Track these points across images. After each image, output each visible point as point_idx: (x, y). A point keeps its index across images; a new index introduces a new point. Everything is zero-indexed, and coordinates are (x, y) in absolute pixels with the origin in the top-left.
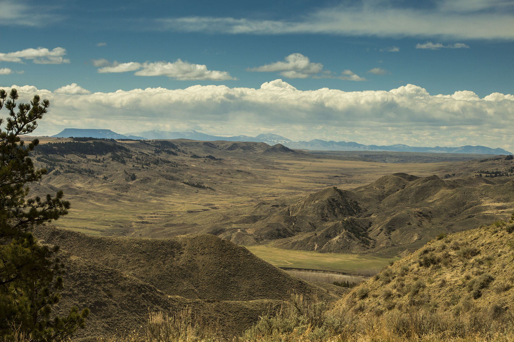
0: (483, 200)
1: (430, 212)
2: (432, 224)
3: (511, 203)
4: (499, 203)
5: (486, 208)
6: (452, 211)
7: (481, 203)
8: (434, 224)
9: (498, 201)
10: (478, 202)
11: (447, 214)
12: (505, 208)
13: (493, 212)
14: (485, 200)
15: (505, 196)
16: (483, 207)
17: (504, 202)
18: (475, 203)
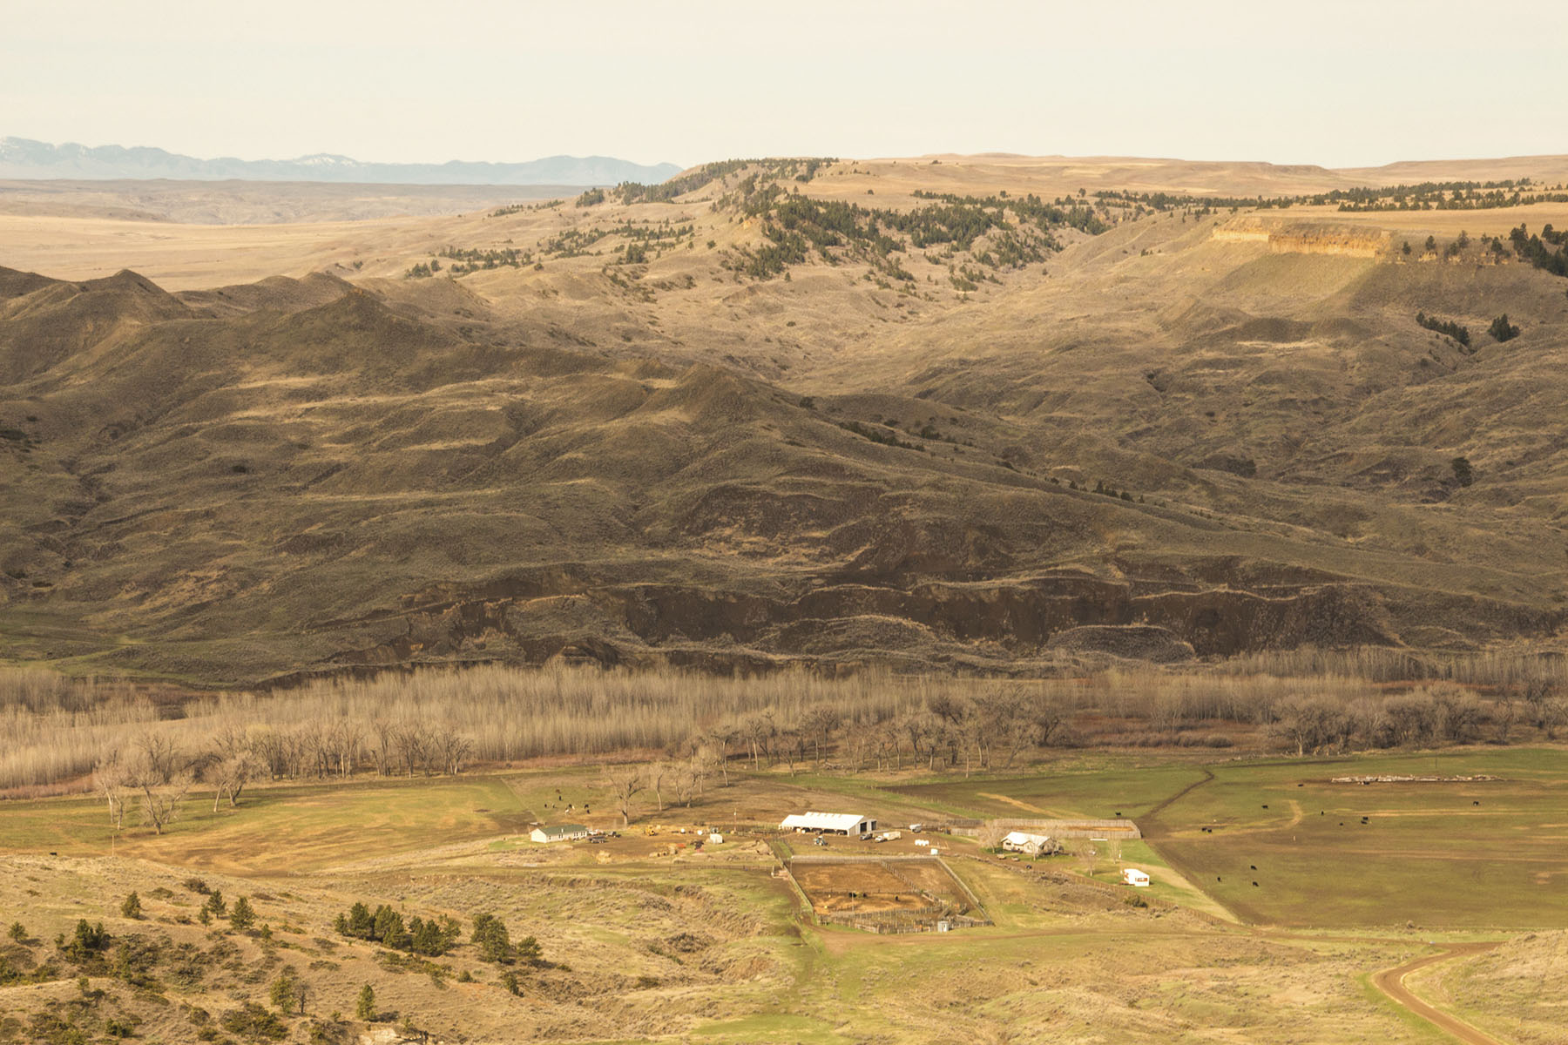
0: (247, 368)
1: (32, 419)
2: (30, 467)
3: (347, 375)
4: (303, 375)
5: (251, 399)
6: (124, 413)
7: (238, 379)
8: (36, 467)
9: (303, 368)
10: (228, 374)
11: (103, 426)
12: (322, 396)
13: (272, 414)
14: (256, 365)
15: (329, 351)
16: (240, 392)
17: (322, 373)
18: (218, 377)
